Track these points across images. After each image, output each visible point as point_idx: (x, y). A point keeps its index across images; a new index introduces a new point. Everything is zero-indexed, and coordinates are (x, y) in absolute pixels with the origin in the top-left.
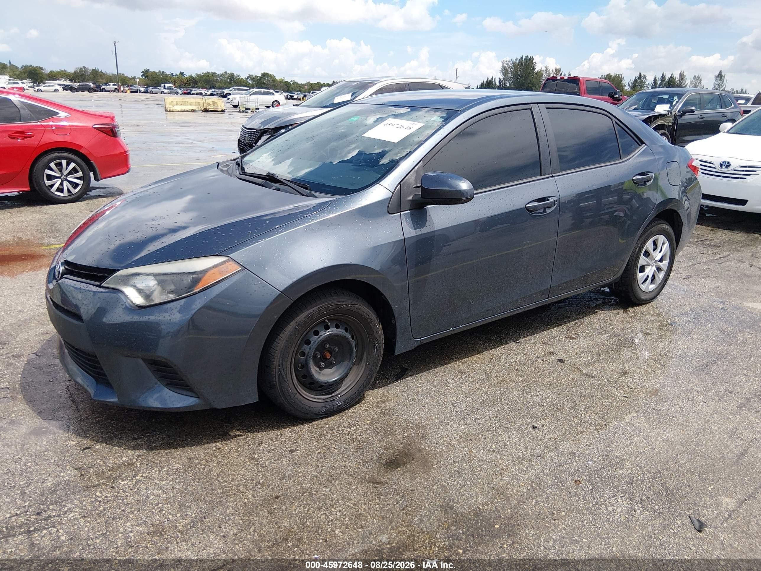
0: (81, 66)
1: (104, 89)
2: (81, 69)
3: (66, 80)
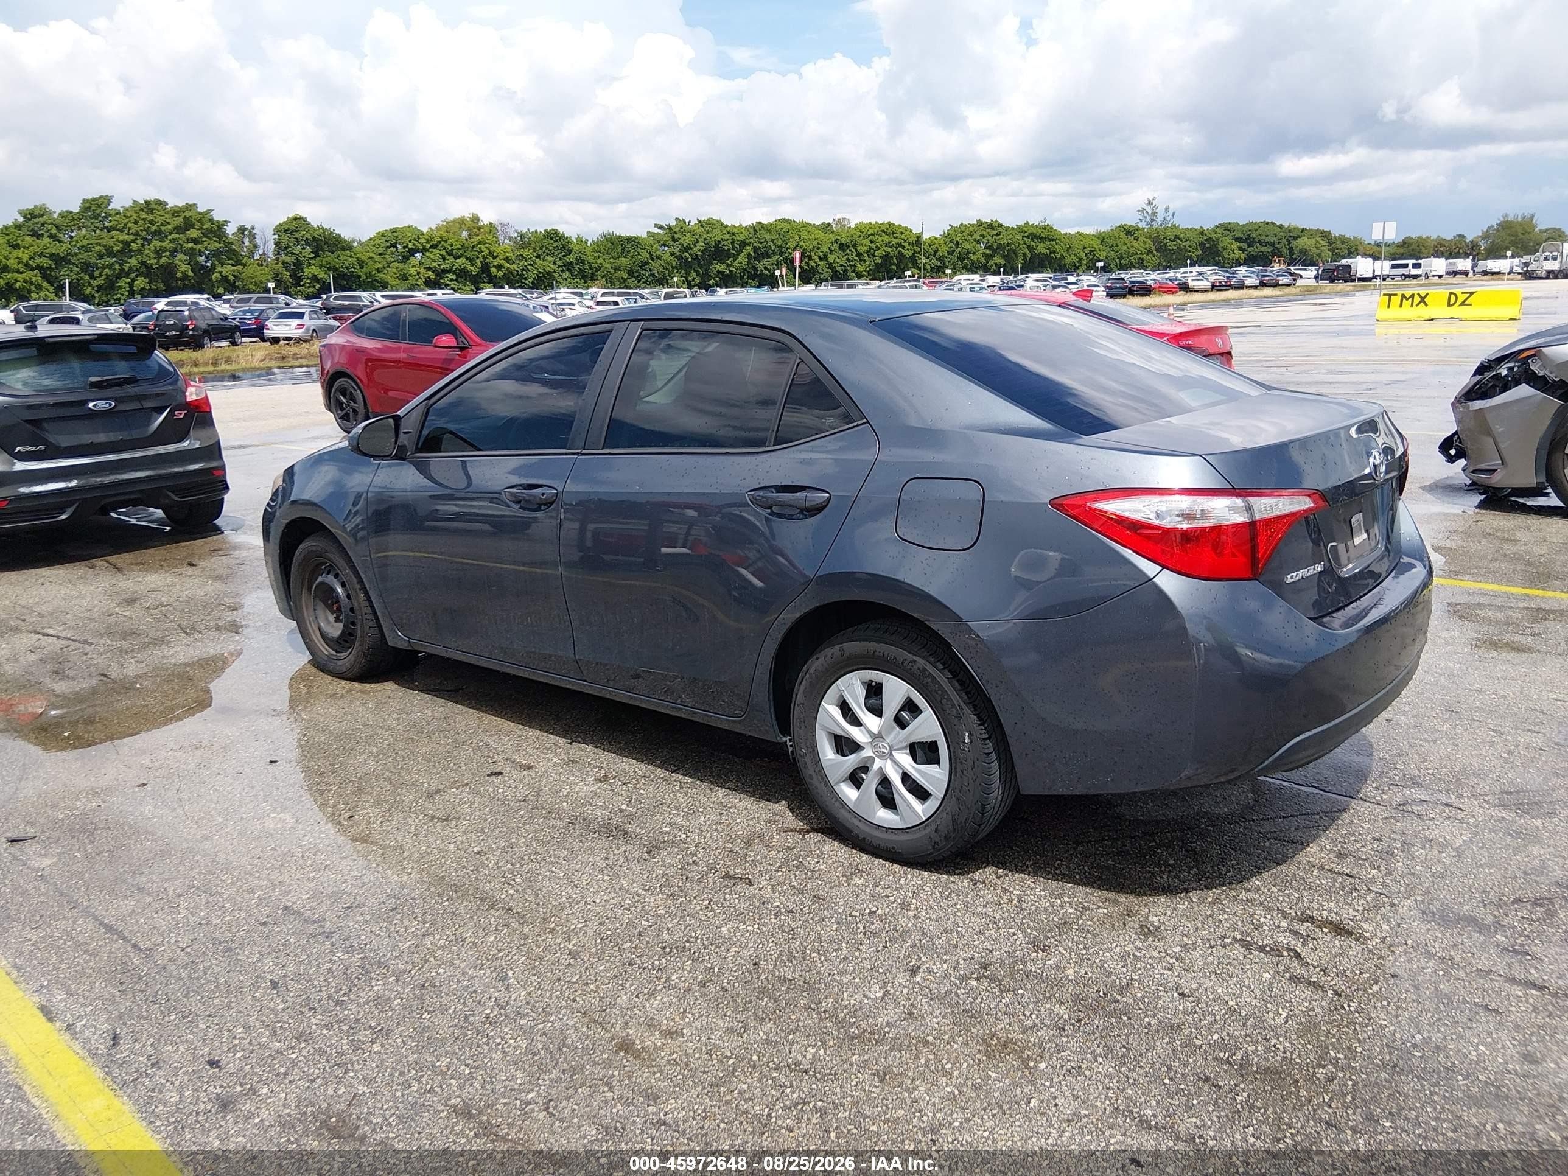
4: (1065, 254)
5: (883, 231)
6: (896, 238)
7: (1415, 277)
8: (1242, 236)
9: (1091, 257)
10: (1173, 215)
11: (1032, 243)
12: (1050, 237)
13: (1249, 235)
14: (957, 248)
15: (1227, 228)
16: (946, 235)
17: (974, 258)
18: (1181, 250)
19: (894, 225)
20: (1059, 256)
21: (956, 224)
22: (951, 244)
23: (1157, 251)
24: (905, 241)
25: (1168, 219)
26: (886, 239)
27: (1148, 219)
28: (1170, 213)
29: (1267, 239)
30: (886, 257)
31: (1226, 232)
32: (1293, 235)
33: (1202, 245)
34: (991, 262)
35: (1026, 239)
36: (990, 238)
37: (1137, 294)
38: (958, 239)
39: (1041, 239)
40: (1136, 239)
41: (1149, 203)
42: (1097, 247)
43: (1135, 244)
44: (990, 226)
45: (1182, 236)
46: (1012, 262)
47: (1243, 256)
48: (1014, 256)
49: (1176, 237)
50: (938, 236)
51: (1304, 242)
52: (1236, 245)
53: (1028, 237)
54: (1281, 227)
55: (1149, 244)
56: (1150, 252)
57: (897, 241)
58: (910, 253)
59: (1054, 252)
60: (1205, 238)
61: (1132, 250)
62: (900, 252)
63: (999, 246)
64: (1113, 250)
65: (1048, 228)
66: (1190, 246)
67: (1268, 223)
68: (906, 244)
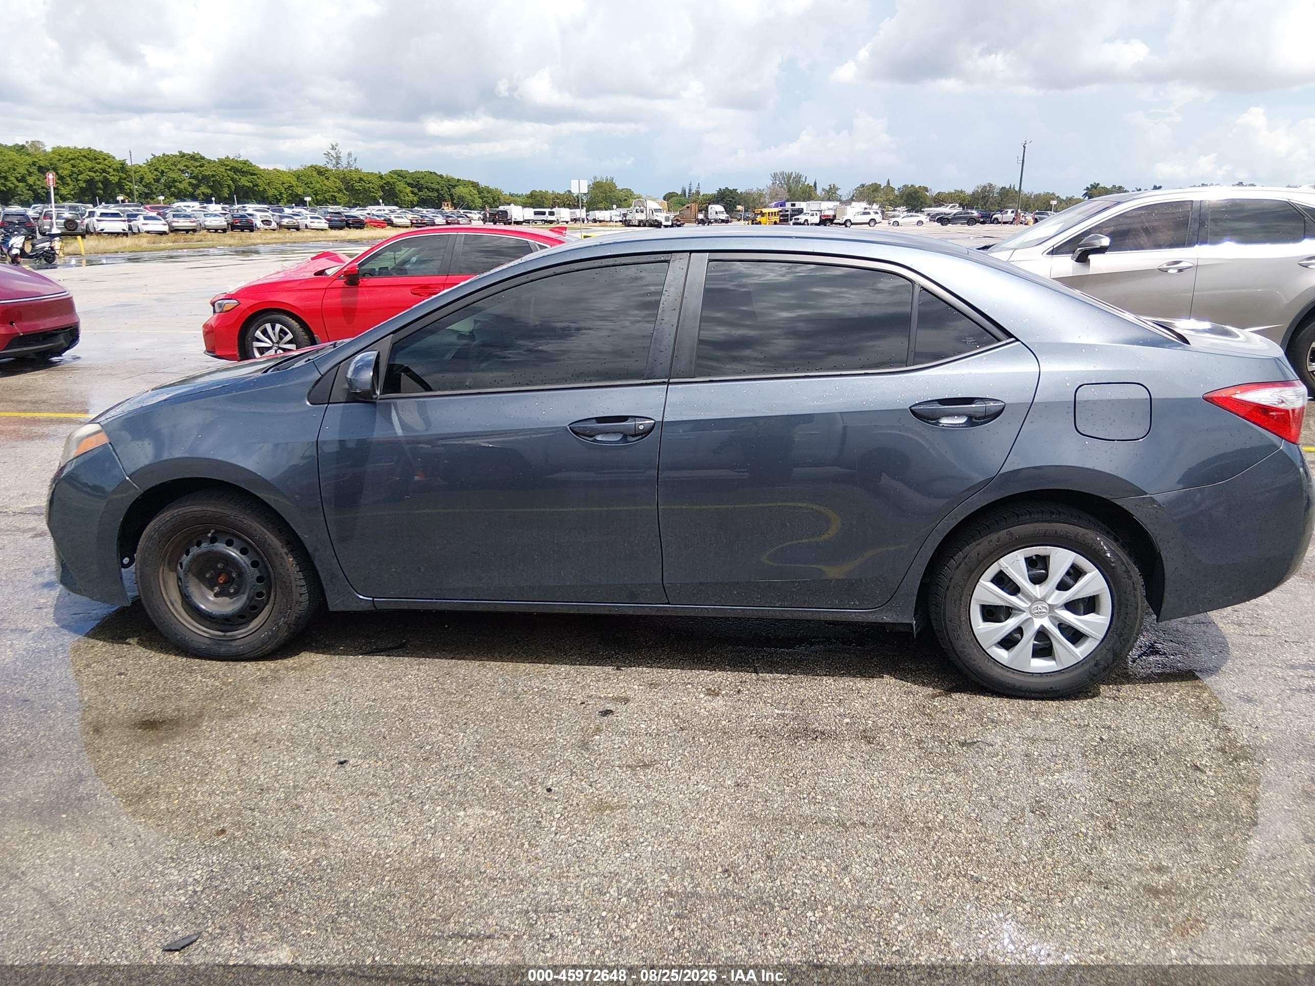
0: (984, 183)
1: (996, 219)
2: (985, 187)
3: (954, 206)
4: (267, 188)
5: (85, 156)
6: (99, 163)
7: (551, 222)
8: (412, 182)
9: (290, 192)
10: (355, 160)
11: (235, 176)
12: (251, 172)
13: (418, 181)
14: (163, 176)
15: (400, 174)
16: (150, 165)
17: (181, 186)
18: (366, 191)
19: (95, 151)
20: (261, 189)
21: (159, 154)
22: (156, 173)
23: (345, 189)
24: (110, 167)
25: (351, 163)
26: (89, 164)
27: (334, 162)
28: (353, 159)
29: (433, 186)
30: (90, 182)
31: (400, 178)
32: (452, 184)
33: (382, 187)
34: (198, 192)
35: (229, 172)
36: (194, 169)
37: (354, 227)
38: (163, 168)
39: (244, 173)
40: (328, 179)
41: (333, 148)
42: (294, 183)
43: (326, 182)
44: (193, 158)
45: (365, 178)
46: (218, 192)
47: (416, 199)
48: (219, 186)
49: (361, 179)
50: (141, 164)
51: (460, 190)
52: (409, 189)
53: (230, 170)
54: (441, 176)
55: (339, 184)
56: (340, 190)
57: (100, 166)
58: (116, 179)
59: (257, 185)
60: (384, 182)
61: (324, 188)
62: (105, 177)
63: (204, 177)
64: (309, 187)
65: (248, 163)
66: (373, 188)
67: (431, 173)
68: (110, 170)
